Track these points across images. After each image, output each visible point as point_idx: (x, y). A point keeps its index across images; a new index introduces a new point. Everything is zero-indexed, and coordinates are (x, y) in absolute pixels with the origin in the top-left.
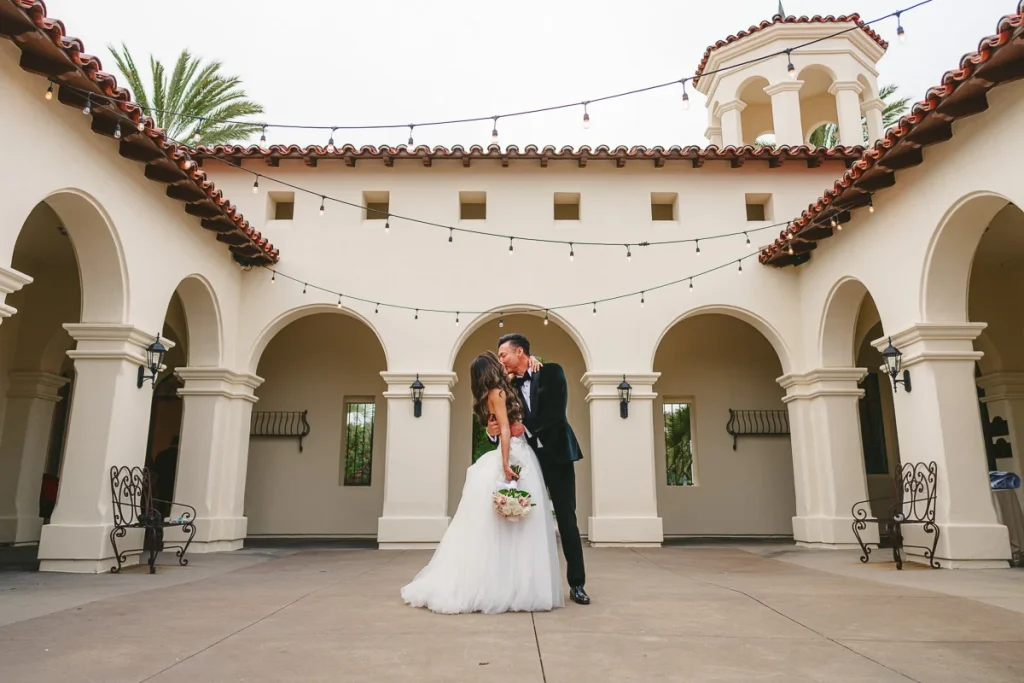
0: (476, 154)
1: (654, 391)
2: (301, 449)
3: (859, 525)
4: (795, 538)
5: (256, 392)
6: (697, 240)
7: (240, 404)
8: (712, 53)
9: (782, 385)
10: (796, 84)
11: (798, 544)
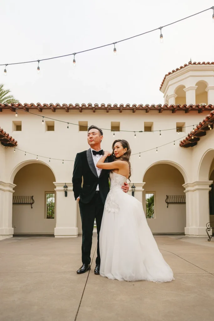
0: (84, 107)
1: (143, 188)
2: (32, 208)
3: (208, 229)
4: (185, 234)
5: (14, 189)
6: (160, 131)
7: (8, 193)
8: (167, 77)
9: (184, 187)
10: (195, 87)
11: (186, 235)
